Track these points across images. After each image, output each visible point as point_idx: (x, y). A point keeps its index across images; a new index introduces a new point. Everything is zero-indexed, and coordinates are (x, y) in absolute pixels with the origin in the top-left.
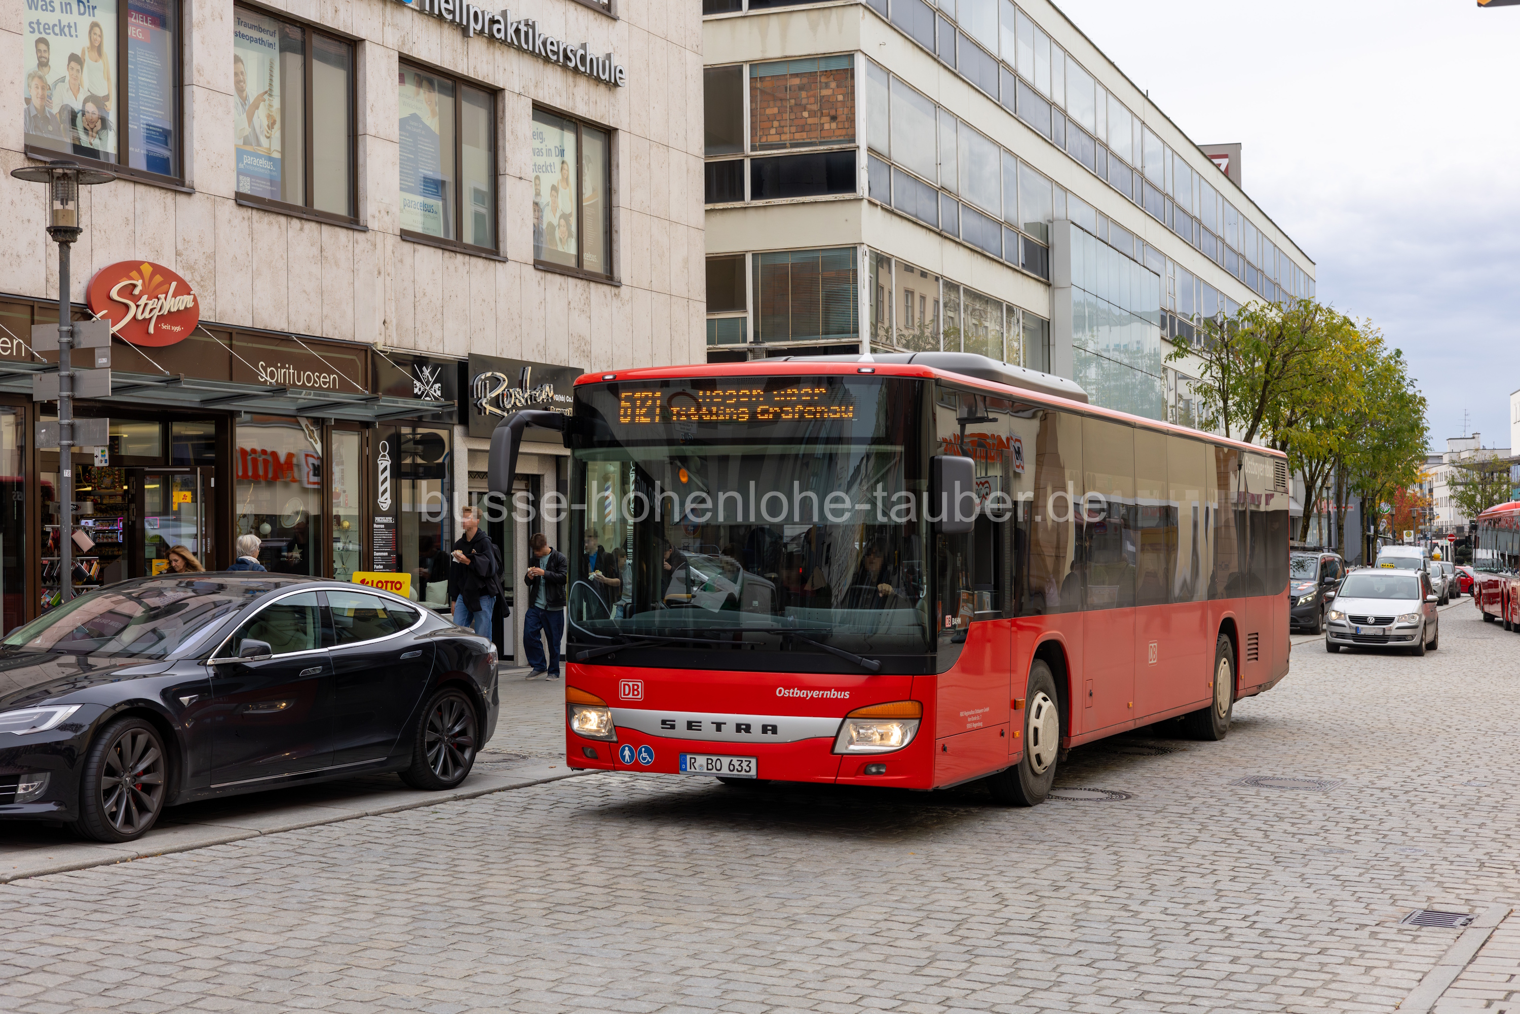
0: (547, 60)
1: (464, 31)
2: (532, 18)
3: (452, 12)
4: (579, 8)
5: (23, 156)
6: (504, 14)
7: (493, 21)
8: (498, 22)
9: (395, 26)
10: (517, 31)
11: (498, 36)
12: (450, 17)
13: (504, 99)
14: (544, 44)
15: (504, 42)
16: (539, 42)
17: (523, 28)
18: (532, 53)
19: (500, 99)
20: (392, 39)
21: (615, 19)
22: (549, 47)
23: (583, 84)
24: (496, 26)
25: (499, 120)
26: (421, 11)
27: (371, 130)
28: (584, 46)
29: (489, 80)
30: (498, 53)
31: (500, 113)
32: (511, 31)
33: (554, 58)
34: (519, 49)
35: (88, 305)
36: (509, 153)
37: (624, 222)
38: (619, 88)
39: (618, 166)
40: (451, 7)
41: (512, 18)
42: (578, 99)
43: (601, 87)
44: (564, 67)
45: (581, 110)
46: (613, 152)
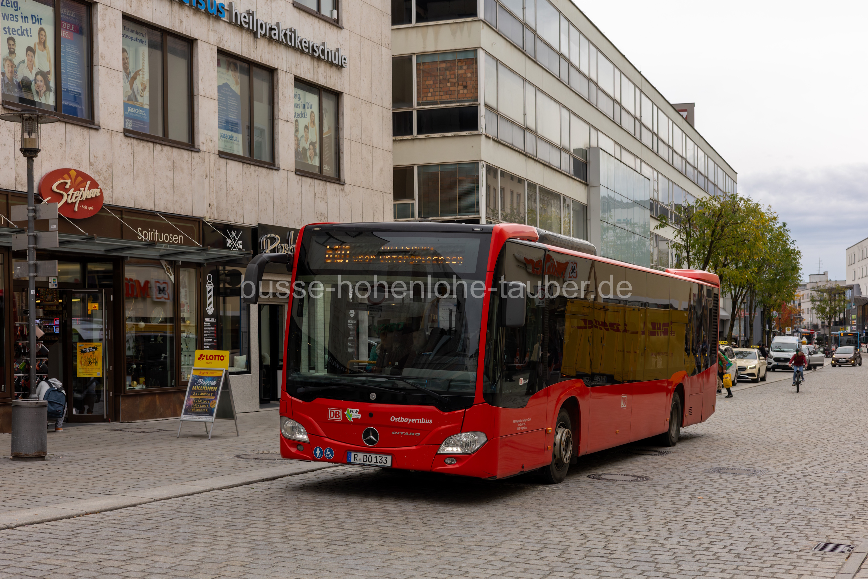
0: (302, 52)
1: (255, 34)
2: (294, 27)
3: (248, 23)
4: (321, 21)
5: (2, 107)
6: (278, 24)
7: (271, 29)
8: (274, 29)
9: (215, 31)
10: (285, 35)
11: (274, 37)
12: (247, 26)
13: (277, 75)
14: (301, 42)
15: (277, 41)
16: (298, 41)
17: (289, 33)
18: (294, 48)
19: (275, 75)
20: (213, 39)
21: (341, 28)
22: (304, 44)
23: (323, 66)
24: (273, 32)
25: (274, 87)
26: (230, 23)
27: (201, 92)
28: (324, 44)
29: (269, 64)
30: (274, 48)
31: (275, 83)
32: (282, 35)
33: (307, 51)
34: (287, 45)
35: (40, 194)
36: (280, 106)
37: (346, 147)
38: (344, 69)
39: (343, 114)
40: (247, 20)
41: (282, 27)
42: (320, 75)
43: (333, 68)
44: (312, 56)
45: (322, 81)
46: (340, 106)
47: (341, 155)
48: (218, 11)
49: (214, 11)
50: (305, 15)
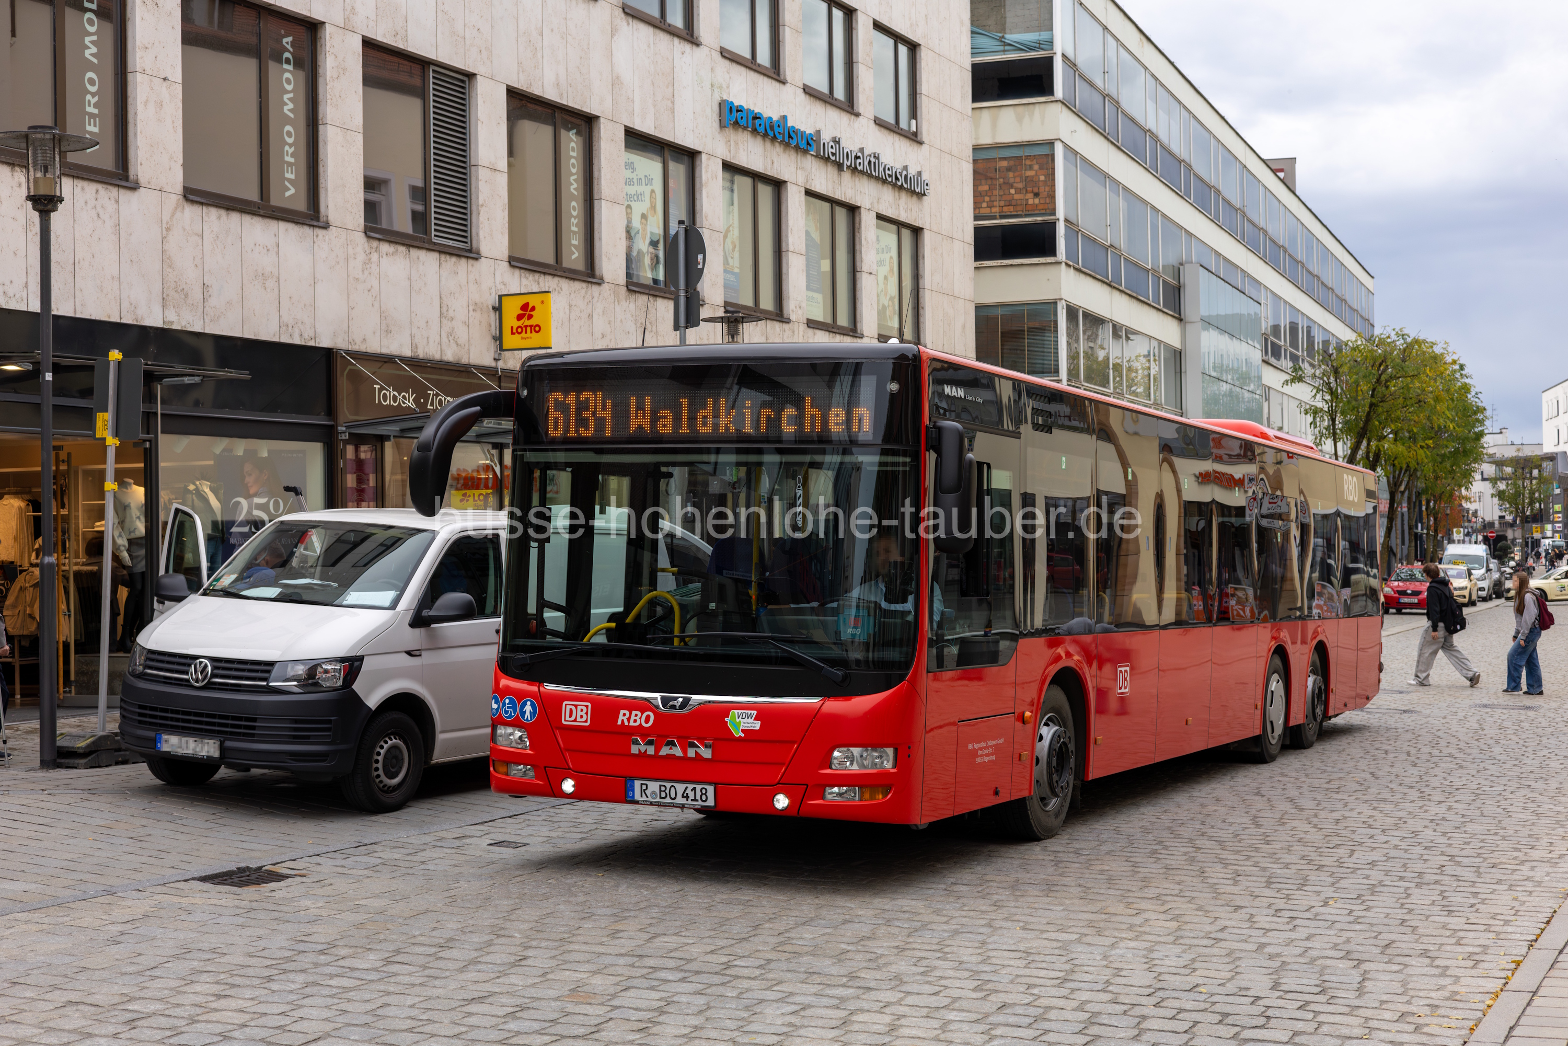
0: (884, 181)
1: (839, 166)
2: (878, 151)
3: (833, 154)
4: (902, 138)
6: (862, 150)
7: (857, 157)
8: (859, 157)
9: (802, 168)
10: (870, 162)
11: (859, 168)
12: (833, 158)
13: (860, 214)
14: (884, 170)
15: (862, 172)
16: (881, 169)
17: (873, 160)
18: (877, 178)
19: (857, 214)
20: (801, 180)
21: (921, 143)
22: (887, 172)
23: (904, 195)
24: (858, 161)
25: (856, 230)
26: (816, 156)
27: (791, 248)
28: (906, 168)
29: (852, 202)
30: (857, 180)
31: (857, 225)
32: (866, 163)
33: (890, 180)
34: (870, 176)
36: (864, 256)
37: (929, 300)
38: (925, 197)
39: (923, 257)
40: (834, 151)
41: (866, 152)
42: (901, 208)
43: (915, 198)
44: (894, 185)
45: (903, 217)
46: (920, 246)
47: (921, 311)
48: (808, 144)
49: (803, 145)
50: (886, 132)
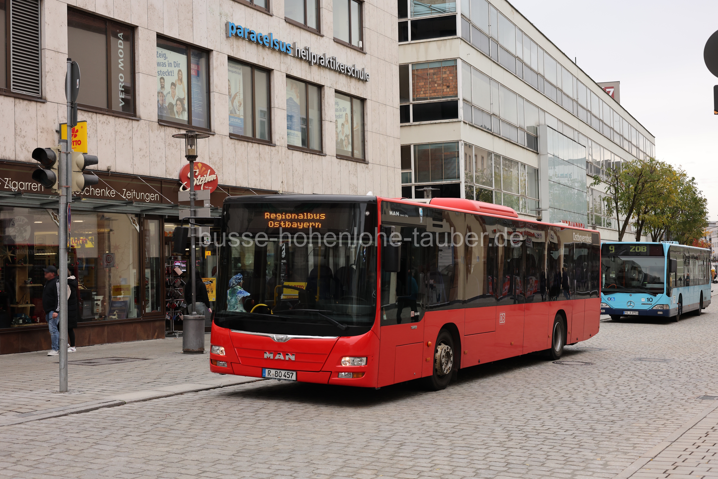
0: (340, 73)
1: (310, 63)
2: (335, 56)
3: (305, 56)
4: (353, 50)
5: (157, 123)
6: (324, 55)
7: (321, 58)
9: (285, 63)
10: (329, 62)
11: (322, 64)
12: (305, 58)
13: (324, 89)
14: (339, 66)
15: (324, 67)
16: (337, 66)
17: (331, 60)
18: (335, 71)
19: (322, 90)
20: (284, 69)
21: (365, 53)
22: (341, 67)
23: (353, 81)
24: (321, 60)
25: (322, 98)
26: (294, 57)
27: (276, 106)
28: (354, 66)
29: (319, 82)
30: (322, 71)
31: (323, 96)
32: (327, 62)
33: (343, 72)
34: (330, 69)
35: (180, 180)
36: (326, 112)
37: (370, 136)
38: (367, 82)
39: (367, 114)
40: (305, 54)
41: (327, 57)
42: (352, 88)
43: (361, 82)
44: (347, 75)
45: (353, 92)
46: (365, 108)
47: (366, 142)
48: (287, 49)
49: (284, 49)
50: (342, 47)
